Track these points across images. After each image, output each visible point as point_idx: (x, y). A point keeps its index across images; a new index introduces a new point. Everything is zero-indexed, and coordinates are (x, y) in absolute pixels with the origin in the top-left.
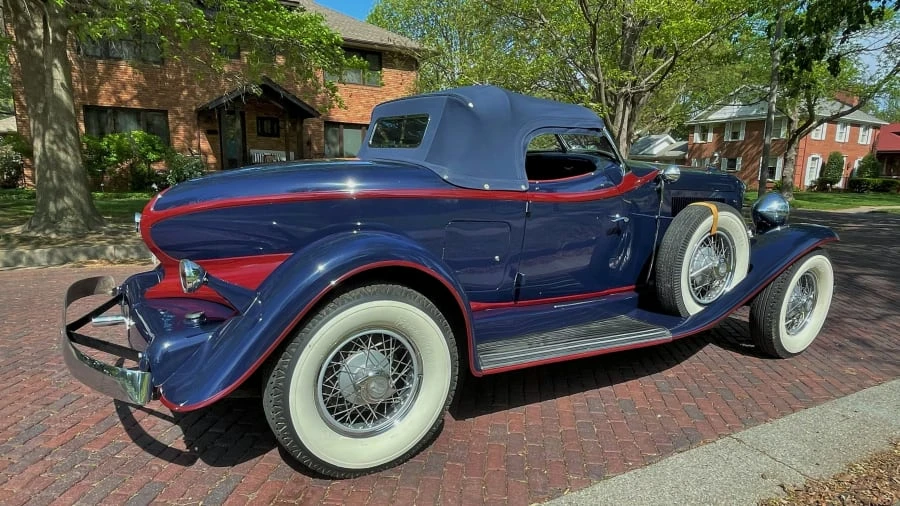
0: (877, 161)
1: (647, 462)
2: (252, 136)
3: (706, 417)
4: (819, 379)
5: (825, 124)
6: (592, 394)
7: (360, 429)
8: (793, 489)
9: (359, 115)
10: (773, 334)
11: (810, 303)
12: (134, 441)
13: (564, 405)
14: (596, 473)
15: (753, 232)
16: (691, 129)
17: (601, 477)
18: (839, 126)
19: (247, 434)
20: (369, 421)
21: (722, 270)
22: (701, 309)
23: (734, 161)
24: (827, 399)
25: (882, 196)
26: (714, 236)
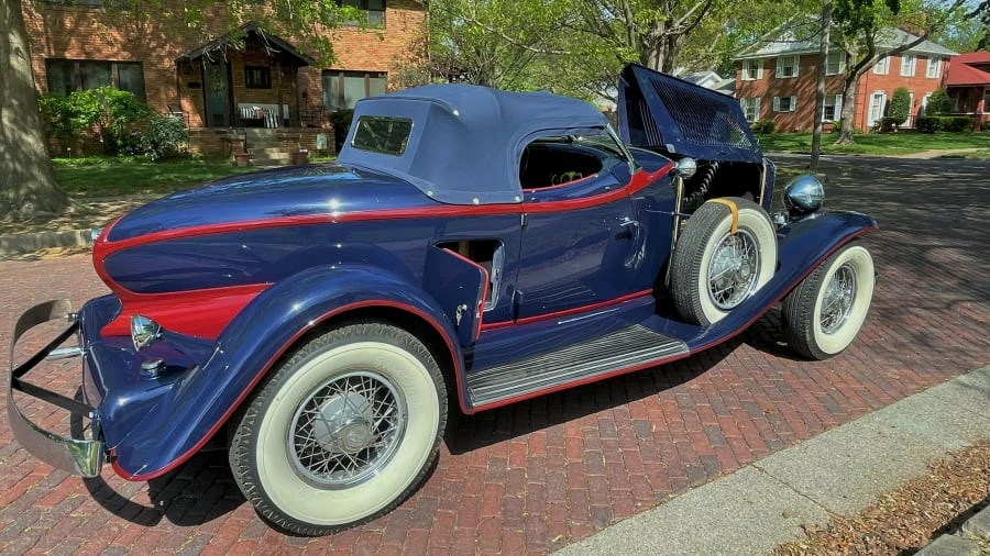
0: (947, 98)
1: (658, 501)
2: (239, 89)
3: (727, 441)
4: (857, 386)
5: (889, 58)
6: (605, 414)
7: (341, 479)
8: (814, 531)
9: (362, 61)
10: (808, 336)
11: (847, 299)
12: (93, 494)
13: (572, 429)
14: (601, 519)
15: (786, 218)
16: (739, 65)
17: (606, 523)
18: (904, 59)
19: (218, 481)
20: (350, 469)
21: (745, 273)
22: (724, 315)
23: (789, 99)
24: (864, 412)
25: (952, 136)
26: (735, 235)
